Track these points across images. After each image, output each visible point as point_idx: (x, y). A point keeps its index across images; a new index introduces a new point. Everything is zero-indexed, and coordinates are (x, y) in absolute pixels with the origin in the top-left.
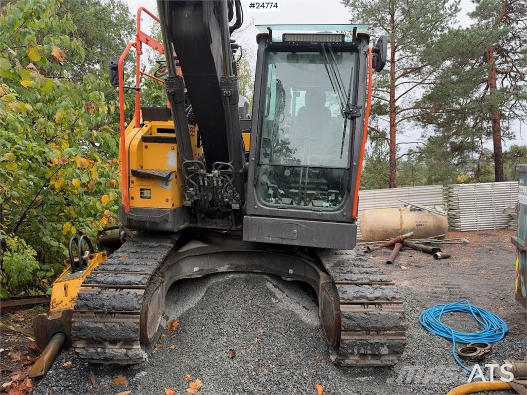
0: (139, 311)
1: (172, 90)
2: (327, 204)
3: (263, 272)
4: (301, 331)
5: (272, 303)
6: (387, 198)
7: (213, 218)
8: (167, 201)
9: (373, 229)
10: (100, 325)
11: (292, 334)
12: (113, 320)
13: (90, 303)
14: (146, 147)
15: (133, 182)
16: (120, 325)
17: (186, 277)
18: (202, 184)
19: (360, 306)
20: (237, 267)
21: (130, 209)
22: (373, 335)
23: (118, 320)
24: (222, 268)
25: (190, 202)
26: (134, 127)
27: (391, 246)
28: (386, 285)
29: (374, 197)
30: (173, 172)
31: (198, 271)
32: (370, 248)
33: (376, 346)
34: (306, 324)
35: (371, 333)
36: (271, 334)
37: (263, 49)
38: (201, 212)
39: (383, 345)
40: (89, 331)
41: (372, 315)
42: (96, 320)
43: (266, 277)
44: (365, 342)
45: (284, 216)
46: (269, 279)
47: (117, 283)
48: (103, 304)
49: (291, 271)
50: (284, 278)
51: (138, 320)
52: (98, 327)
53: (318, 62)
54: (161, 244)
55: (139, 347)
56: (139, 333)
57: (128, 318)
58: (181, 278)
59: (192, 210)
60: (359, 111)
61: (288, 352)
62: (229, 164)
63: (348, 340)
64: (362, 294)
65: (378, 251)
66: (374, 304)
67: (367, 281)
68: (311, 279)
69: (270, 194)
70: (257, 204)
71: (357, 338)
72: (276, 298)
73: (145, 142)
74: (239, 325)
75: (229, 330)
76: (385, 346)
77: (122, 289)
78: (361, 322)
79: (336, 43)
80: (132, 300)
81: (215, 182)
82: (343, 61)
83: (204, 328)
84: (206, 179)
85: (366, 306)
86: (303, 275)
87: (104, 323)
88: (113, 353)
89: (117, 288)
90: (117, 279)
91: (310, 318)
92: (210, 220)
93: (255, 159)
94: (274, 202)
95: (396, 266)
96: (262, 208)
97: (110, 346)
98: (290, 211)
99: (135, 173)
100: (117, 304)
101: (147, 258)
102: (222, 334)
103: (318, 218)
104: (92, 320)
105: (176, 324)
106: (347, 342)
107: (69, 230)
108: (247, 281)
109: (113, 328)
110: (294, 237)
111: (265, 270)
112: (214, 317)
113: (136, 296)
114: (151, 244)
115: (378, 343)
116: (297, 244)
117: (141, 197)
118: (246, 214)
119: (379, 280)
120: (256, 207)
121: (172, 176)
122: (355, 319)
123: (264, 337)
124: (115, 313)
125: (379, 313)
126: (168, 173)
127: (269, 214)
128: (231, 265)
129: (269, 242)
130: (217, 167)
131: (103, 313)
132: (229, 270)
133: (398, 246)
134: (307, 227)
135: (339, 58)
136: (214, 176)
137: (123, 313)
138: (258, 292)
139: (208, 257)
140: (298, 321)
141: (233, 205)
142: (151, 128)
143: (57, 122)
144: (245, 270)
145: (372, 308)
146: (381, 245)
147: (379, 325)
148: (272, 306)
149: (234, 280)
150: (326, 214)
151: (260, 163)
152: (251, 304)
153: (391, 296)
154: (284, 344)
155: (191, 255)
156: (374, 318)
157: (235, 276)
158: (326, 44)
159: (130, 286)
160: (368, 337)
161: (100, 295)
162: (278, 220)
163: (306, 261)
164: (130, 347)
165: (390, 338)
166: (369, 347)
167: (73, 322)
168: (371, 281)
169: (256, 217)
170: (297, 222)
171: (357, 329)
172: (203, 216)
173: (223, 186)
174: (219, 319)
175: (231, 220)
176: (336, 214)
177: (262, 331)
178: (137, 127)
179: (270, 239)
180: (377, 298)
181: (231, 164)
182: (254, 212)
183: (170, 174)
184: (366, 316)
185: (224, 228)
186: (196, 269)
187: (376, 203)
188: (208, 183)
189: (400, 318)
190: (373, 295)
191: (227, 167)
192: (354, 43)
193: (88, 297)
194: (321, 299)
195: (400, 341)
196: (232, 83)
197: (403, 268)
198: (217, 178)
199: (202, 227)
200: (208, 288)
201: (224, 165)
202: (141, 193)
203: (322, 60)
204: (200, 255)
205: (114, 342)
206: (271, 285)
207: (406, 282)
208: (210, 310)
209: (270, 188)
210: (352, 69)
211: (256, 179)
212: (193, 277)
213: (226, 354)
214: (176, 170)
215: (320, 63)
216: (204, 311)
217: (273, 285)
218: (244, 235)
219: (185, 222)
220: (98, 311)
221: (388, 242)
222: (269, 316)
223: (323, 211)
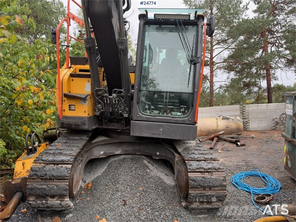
0: (68, 178)
1: (89, 46)
2: (180, 114)
3: (141, 154)
4: (165, 188)
5: (147, 172)
6: (209, 112)
7: (112, 123)
8: (85, 112)
9: (201, 129)
10: (44, 187)
11: (159, 191)
12: (52, 183)
13: (38, 173)
14: (73, 80)
15: (64, 101)
16: (56, 186)
17: (96, 158)
18: (106, 102)
19: (199, 173)
20: (126, 151)
21: (63, 117)
22: (207, 190)
23: (55, 183)
24: (117, 152)
25: (99, 113)
26: (66, 69)
27: (212, 139)
28: (214, 161)
29: (201, 112)
30: (89, 95)
31: (103, 154)
32: (200, 140)
33: (209, 197)
34: (167, 184)
35: (207, 189)
36: (147, 190)
37: (142, 23)
38: (105, 119)
39: (213, 196)
40: (37, 190)
41: (207, 178)
42: (42, 183)
43: (143, 157)
44: (203, 194)
45: (154, 121)
46: (145, 158)
47: (55, 161)
48: (46, 174)
49: (158, 153)
50: (154, 157)
51: (68, 183)
52: (43, 188)
53: (175, 31)
54: (81, 138)
55: (68, 199)
56: (68, 191)
57: (61, 182)
58: (93, 158)
59: (100, 118)
60: (198, 60)
61: (157, 201)
62: (122, 90)
63: (193, 193)
64: (201, 166)
65: (205, 142)
66: (208, 172)
67: (203, 159)
68: (169, 158)
69: (147, 108)
70: (139, 114)
71: (198, 192)
72: (150, 169)
73: (72, 77)
74: (128, 185)
75: (122, 188)
76: (215, 197)
77: (58, 164)
78: (200, 183)
79: (185, 20)
80: (64, 171)
81: (114, 101)
82: (189, 31)
83: (107, 187)
84: (108, 99)
85: (203, 173)
86: (165, 155)
87: (47, 185)
88: (52, 203)
89: (55, 164)
90: (55, 159)
91: (169, 180)
92: (111, 123)
93: (138, 87)
94: (149, 113)
95: (215, 150)
96: (142, 116)
97: (51, 199)
98: (158, 118)
99: (66, 96)
100: (55, 174)
101: (73, 146)
102: (118, 191)
103: (175, 122)
104: (39, 183)
105: (90, 185)
106: (192, 195)
107: (26, 130)
108: (132, 159)
109: (53, 188)
110: (160, 133)
111: (142, 153)
112: (113, 181)
113: (67, 169)
114: (75, 138)
115: (210, 195)
116: (162, 137)
117: (69, 110)
118: (132, 120)
119: (210, 158)
120: (138, 116)
121: (88, 98)
122: (197, 181)
123: (143, 192)
124: (54, 179)
125: (211, 178)
126: (86, 95)
127: (146, 120)
128: (123, 150)
129: (146, 136)
130: (115, 92)
131: (46, 179)
132: (121, 153)
133: (216, 139)
134: (168, 127)
135: (187, 29)
136: (113, 97)
137: (58, 179)
138: (139, 165)
139: (109, 145)
140: (162, 182)
141: (124, 115)
142: (75, 69)
143: (19, 66)
144: (131, 153)
145: (207, 174)
146: (206, 138)
147: (211, 184)
148: (147, 174)
149: (124, 159)
150: (180, 120)
151: (141, 90)
152: (135, 173)
153: (218, 167)
154: (155, 196)
155: (99, 144)
156: (208, 180)
157: (125, 156)
158: (179, 20)
159: (63, 162)
160: (204, 192)
161: (45, 168)
162: (151, 123)
163: (167, 147)
164: (63, 200)
165: (217, 192)
166: (205, 198)
167: (28, 185)
168: (206, 159)
169: (138, 122)
170: (162, 124)
171: (198, 187)
172: (106, 121)
173: (118, 103)
174: (116, 182)
175: (123, 124)
176: (185, 120)
177: (141, 189)
178: (67, 68)
179: (147, 134)
180: (209, 169)
181: (123, 90)
182: (137, 118)
183: (87, 96)
184: (203, 179)
185: (119, 128)
186: (102, 153)
187: (203, 115)
188: (109, 101)
189: (223, 180)
190: (207, 167)
191: (121, 92)
192: (195, 20)
193: (37, 169)
194: (176, 169)
195: (224, 194)
196: (124, 42)
197: (220, 151)
198: (115, 98)
199: (106, 127)
200: (109, 164)
201: (119, 91)
202: (69, 108)
203: (177, 30)
204: (104, 144)
205: (53, 197)
206: (146, 162)
207: (222, 159)
208: (111, 177)
209: (146, 105)
210: (194, 35)
211: (138, 99)
212: (100, 157)
213: (120, 203)
214: (90, 93)
215: (176, 32)
216: (107, 177)
217: (148, 161)
218: (131, 132)
219: (95, 125)
220: (43, 178)
221: (210, 137)
222: (146, 180)
223: (177, 118)
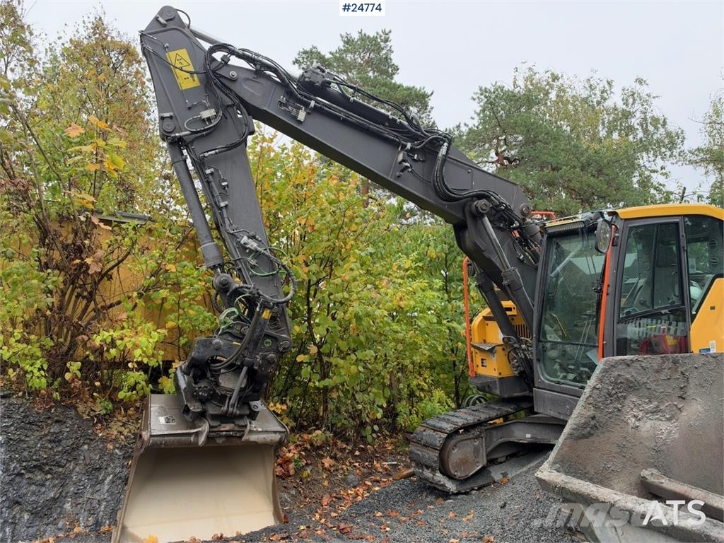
8: (495, 370)
12: (425, 451)
14: (488, 324)
15: (477, 354)
16: (428, 455)
17: (518, 441)
18: (520, 356)
21: (478, 375)
23: (428, 452)
25: (517, 373)
30: (499, 345)
31: (530, 438)
45: (559, 390)
47: (436, 427)
48: (423, 439)
51: (437, 455)
55: (439, 475)
56: (438, 464)
58: (512, 440)
73: (486, 320)
77: (436, 431)
81: (528, 355)
87: (421, 451)
88: (427, 475)
89: (433, 430)
90: (437, 424)
93: (536, 336)
96: (544, 381)
98: (564, 387)
105: (505, 480)
109: (425, 456)
113: (440, 438)
117: (483, 366)
118: (534, 387)
120: (540, 380)
121: (499, 349)
124: (427, 446)
126: (492, 347)
127: (548, 388)
129: (551, 415)
137: (430, 447)
139: (541, 427)
151: (541, 340)
155: (522, 421)
158: (582, 229)
162: (555, 395)
169: (541, 390)
179: (552, 412)
182: (540, 385)
183: (494, 347)
186: (528, 436)
202: (482, 363)
211: (538, 353)
212: (523, 442)
214: (502, 343)
218: (535, 406)
219: (523, 391)
